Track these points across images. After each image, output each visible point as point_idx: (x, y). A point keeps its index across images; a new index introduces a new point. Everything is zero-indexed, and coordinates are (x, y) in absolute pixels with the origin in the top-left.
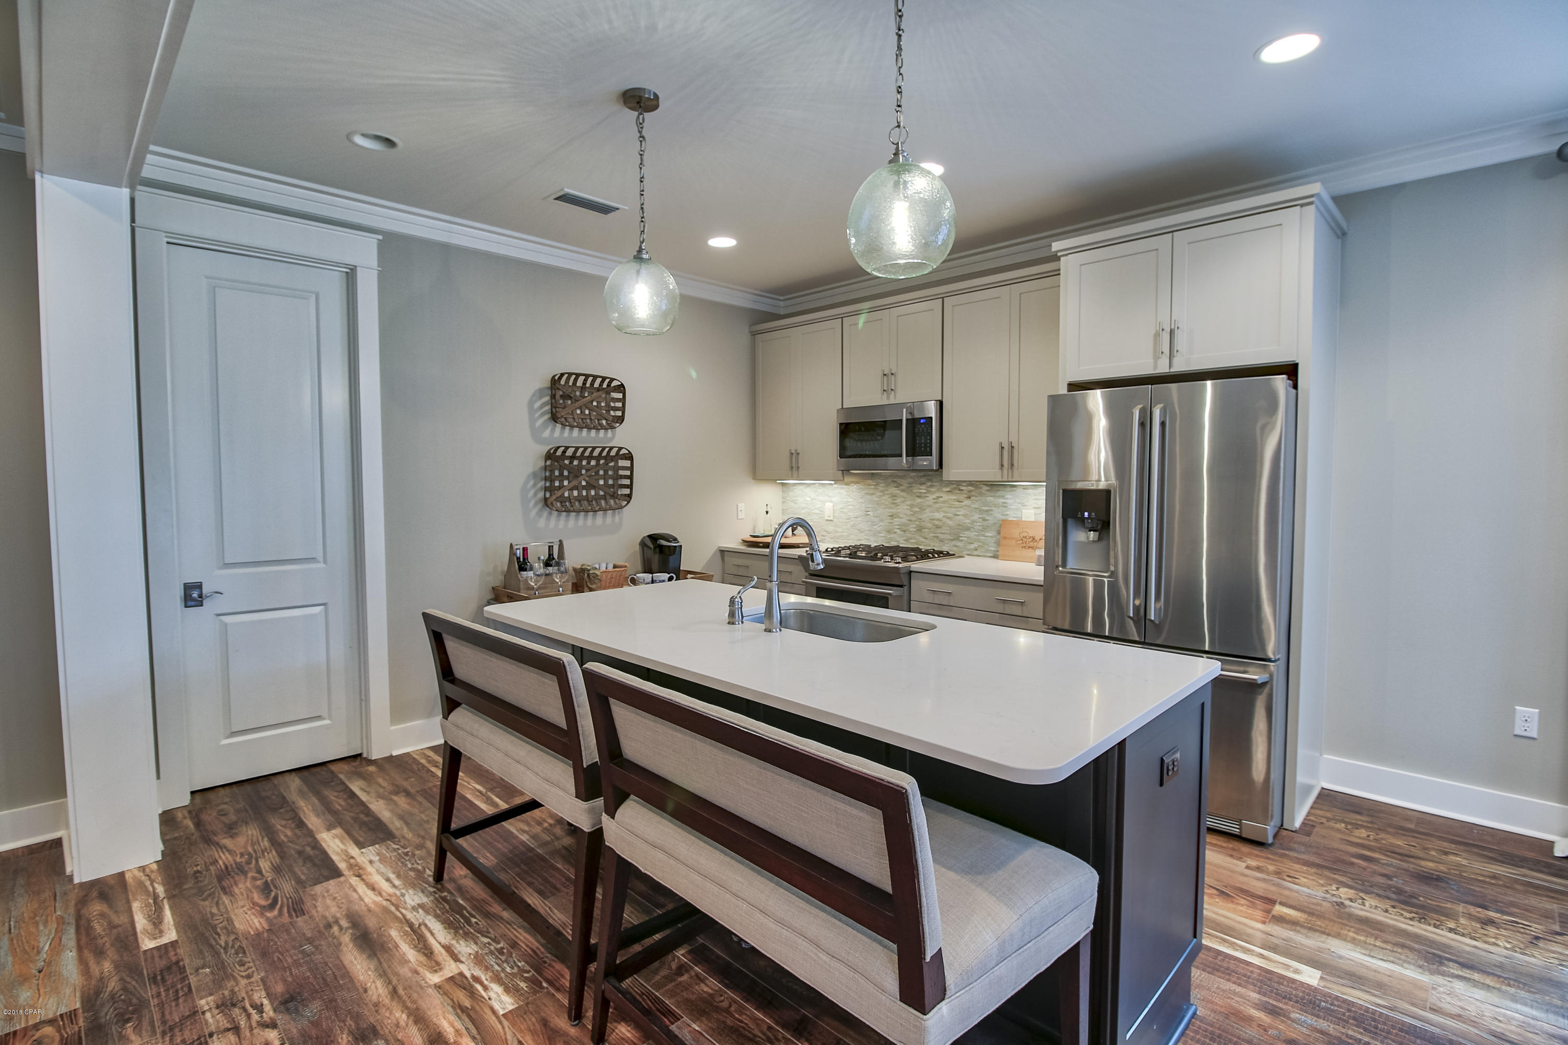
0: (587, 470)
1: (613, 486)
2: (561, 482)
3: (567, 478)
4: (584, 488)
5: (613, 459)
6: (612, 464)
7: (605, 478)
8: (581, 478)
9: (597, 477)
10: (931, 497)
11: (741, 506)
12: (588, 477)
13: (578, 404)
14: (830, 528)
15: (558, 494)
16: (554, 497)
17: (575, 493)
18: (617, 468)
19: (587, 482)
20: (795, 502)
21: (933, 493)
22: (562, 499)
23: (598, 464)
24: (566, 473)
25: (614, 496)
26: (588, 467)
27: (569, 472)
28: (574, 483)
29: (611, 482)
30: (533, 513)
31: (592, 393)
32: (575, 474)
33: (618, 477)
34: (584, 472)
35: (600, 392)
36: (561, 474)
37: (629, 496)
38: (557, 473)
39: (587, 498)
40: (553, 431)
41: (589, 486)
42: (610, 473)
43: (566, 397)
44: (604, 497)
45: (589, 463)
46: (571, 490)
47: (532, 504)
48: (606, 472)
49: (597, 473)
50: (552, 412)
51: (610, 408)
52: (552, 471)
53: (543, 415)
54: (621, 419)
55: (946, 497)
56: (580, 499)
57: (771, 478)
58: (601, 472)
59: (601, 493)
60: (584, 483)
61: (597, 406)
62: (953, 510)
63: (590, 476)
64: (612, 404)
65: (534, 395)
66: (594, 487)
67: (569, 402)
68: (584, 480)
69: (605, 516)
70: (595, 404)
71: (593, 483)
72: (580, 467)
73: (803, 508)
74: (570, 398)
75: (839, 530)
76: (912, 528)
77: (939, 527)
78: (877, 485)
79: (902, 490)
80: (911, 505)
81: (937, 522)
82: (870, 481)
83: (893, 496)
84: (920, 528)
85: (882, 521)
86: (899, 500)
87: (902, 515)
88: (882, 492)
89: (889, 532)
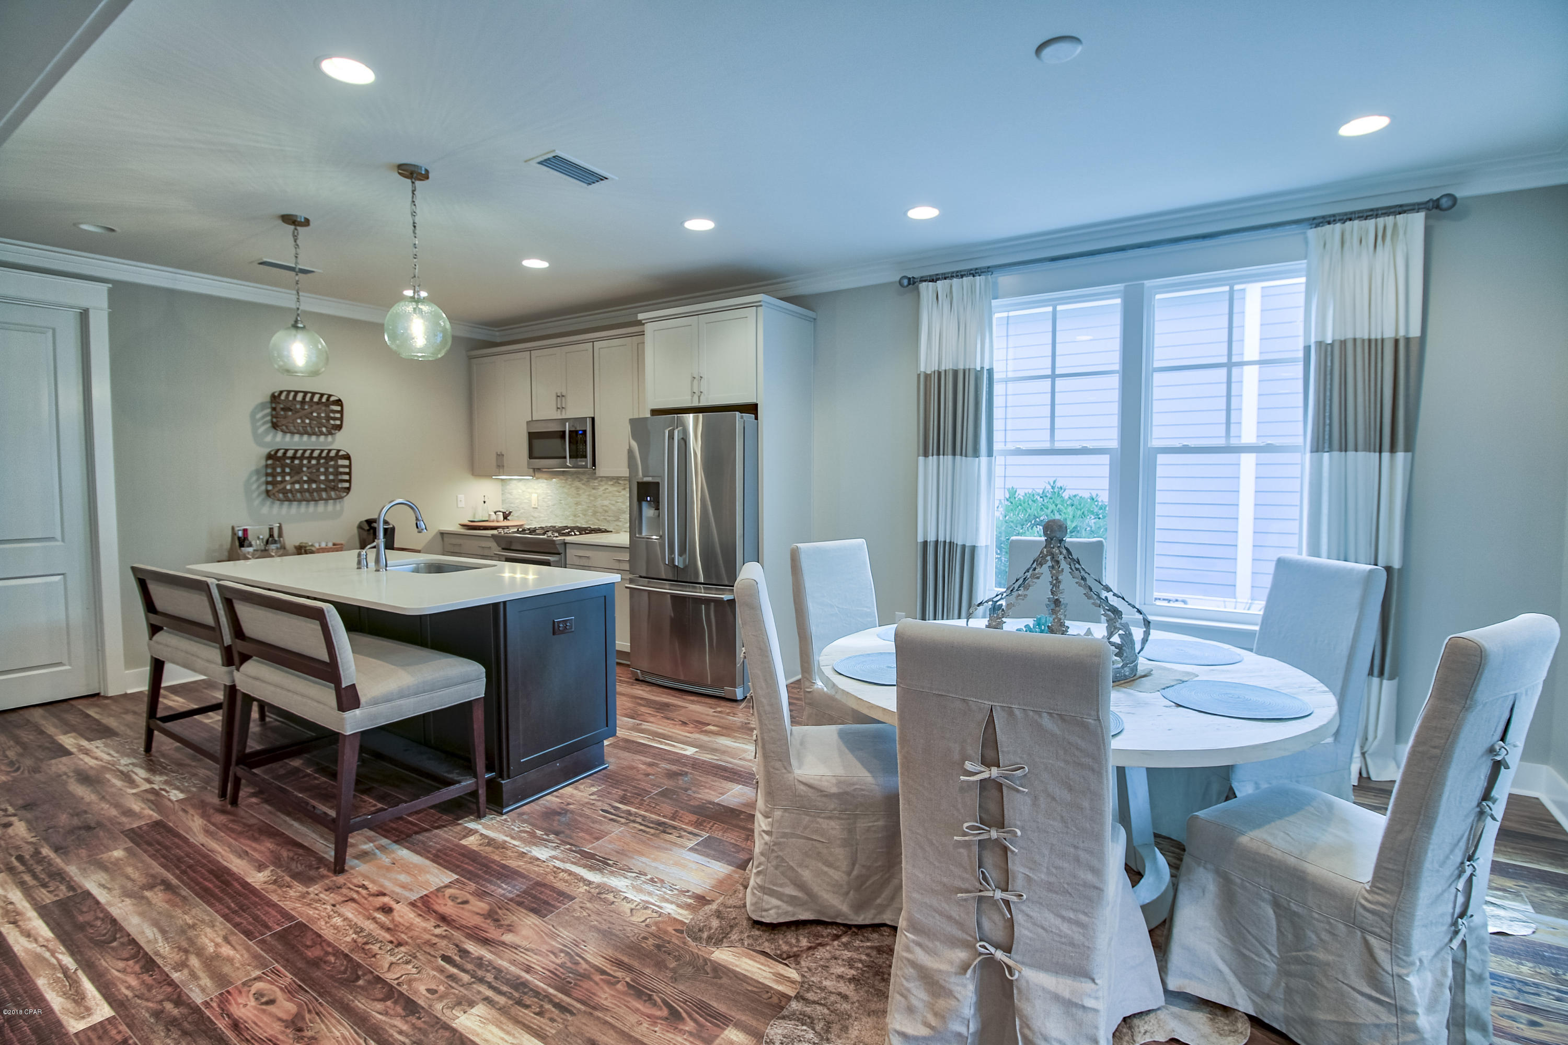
0: (308, 468)
1: (333, 481)
2: (283, 477)
3: (289, 474)
4: (305, 482)
5: (332, 459)
6: (332, 463)
7: (326, 473)
8: (302, 474)
9: (318, 474)
10: (602, 489)
11: (461, 497)
12: (309, 473)
13: (297, 415)
14: (536, 514)
15: (280, 487)
16: (276, 489)
17: (297, 486)
18: (337, 467)
19: (308, 478)
20: (511, 494)
21: (602, 486)
22: (284, 492)
23: (318, 463)
24: (287, 470)
25: (334, 489)
26: (309, 465)
27: (291, 470)
28: (296, 478)
29: (331, 477)
30: (257, 502)
31: (312, 406)
32: (296, 471)
33: (337, 473)
34: (305, 469)
35: (320, 406)
36: (283, 471)
37: (349, 489)
38: (279, 470)
39: (308, 490)
40: (275, 436)
41: (310, 481)
42: (331, 470)
43: (285, 409)
44: (325, 490)
45: (309, 462)
46: (293, 483)
47: (255, 494)
48: (327, 469)
49: (318, 470)
50: (272, 422)
51: (328, 418)
52: (274, 469)
53: (264, 423)
54: (339, 427)
55: (611, 489)
56: (301, 491)
57: (488, 475)
58: (322, 470)
59: (323, 486)
60: (305, 478)
61: (317, 417)
62: (614, 498)
63: (311, 473)
64: (332, 415)
65: (255, 408)
66: (315, 482)
67: (290, 413)
68: (306, 476)
69: (326, 504)
70: (315, 414)
71: (314, 478)
72: (301, 465)
73: (517, 499)
74: (291, 410)
75: (542, 515)
76: (590, 513)
77: (606, 511)
78: (566, 480)
79: (583, 484)
80: (589, 495)
81: (605, 508)
82: (562, 477)
83: (578, 488)
84: (595, 513)
85: (570, 507)
86: (581, 492)
87: (583, 503)
88: (570, 485)
89: (575, 516)
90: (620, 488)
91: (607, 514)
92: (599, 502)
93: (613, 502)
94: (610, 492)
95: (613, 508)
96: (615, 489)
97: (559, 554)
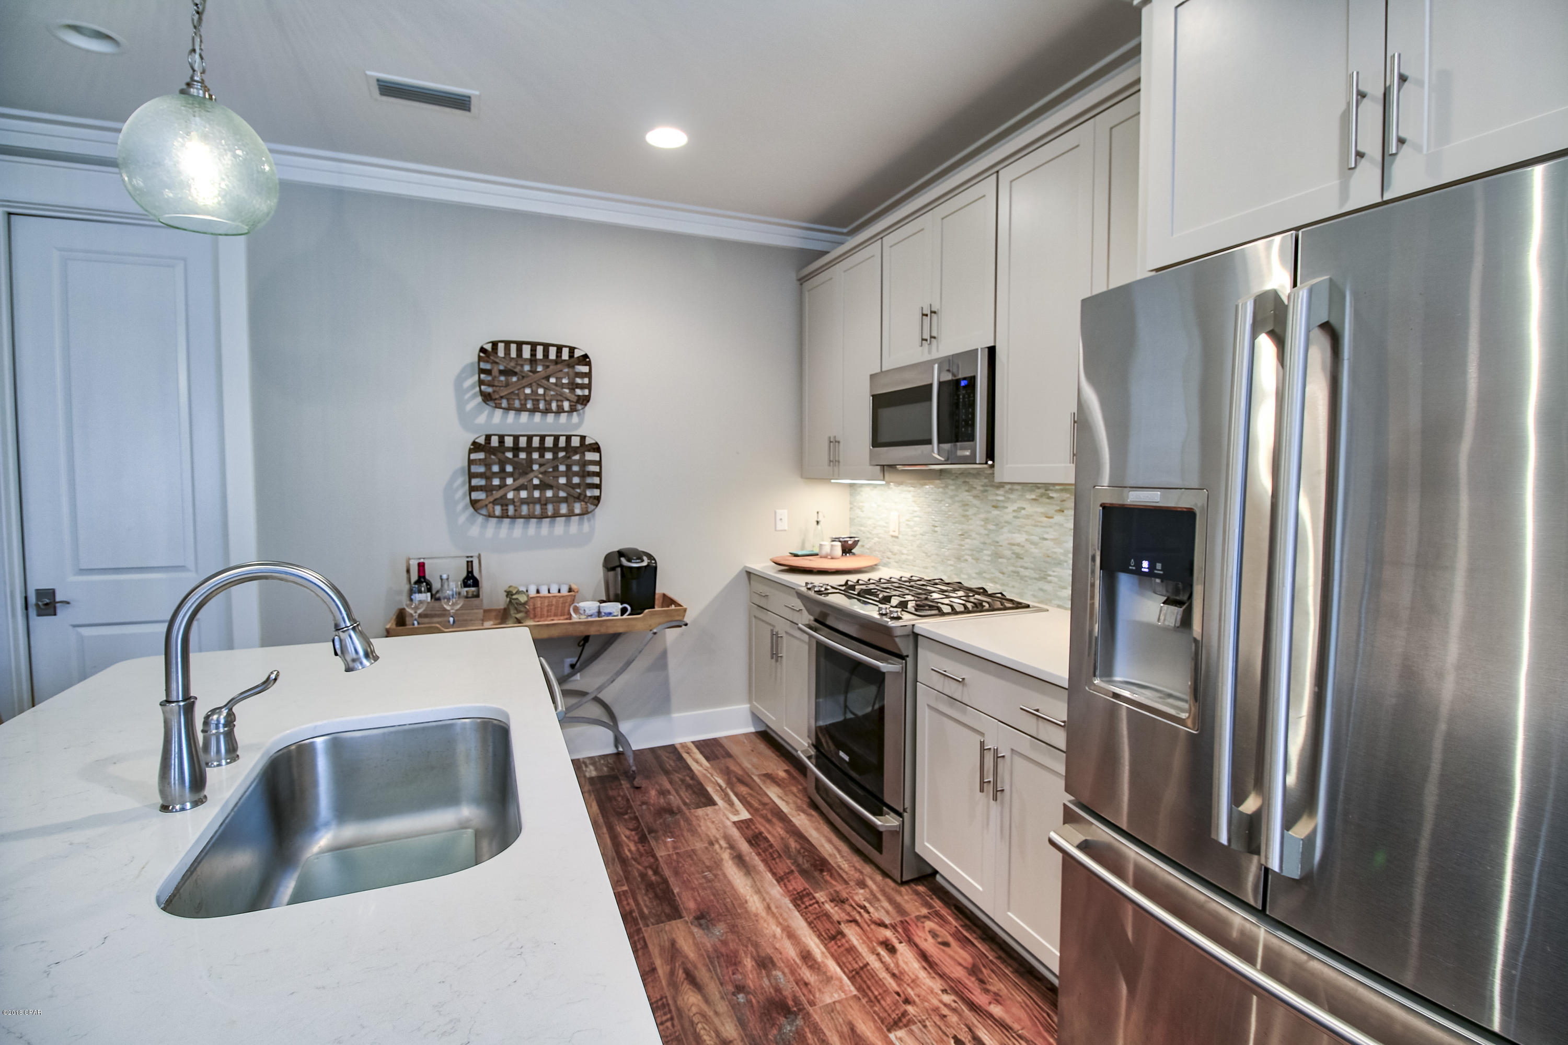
0: (541, 465)
1: (578, 485)
2: (503, 479)
3: (511, 475)
4: (536, 487)
5: (576, 450)
6: (577, 457)
7: (568, 474)
8: (531, 475)
9: (556, 474)
11: (783, 513)
12: (541, 473)
13: (525, 382)
14: (896, 548)
15: (497, 494)
16: (491, 499)
17: (524, 494)
18: (584, 463)
19: (541, 481)
20: (861, 509)
21: (1013, 501)
22: (503, 502)
23: (555, 457)
24: (509, 468)
25: (580, 498)
26: (542, 461)
27: (514, 468)
28: (521, 481)
29: (576, 480)
30: (462, 519)
31: (548, 367)
32: (524, 469)
33: (584, 474)
34: (536, 467)
35: (559, 366)
36: (503, 470)
37: (598, 499)
38: (496, 468)
39: (538, 501)
40: (490, 416)
41: (543, 486)
42: (576, 468)
43: (507, 372)
44: (565, 500)
45: (542, 456)
46: (517, 489)
47: (460, 506)
48: (569, 467)
49: (556, 468)
50: (482, 393)
51: (573, 386)
52: (488, 466)
53: (474, 396)
54: (585, 400)
55: (1029, 508)
56: (529, 501)
57: (824, 479)
58: (562, 468)
59: (562, 494)
60: (536, 481)
61: (556, 384)
63: (545, 473)
64: (579, 381)
65: (463, 370)
66: (550, 487)
67: (514, 379)
68: (536, 477)
69: (567, 523)
70: (553, 380)
71: (550, 480)
72: (530, 461)
73: (869, 518)
74: (515, 374)
75: (905, 551)
76: (986, 555)
77: (1019, 556)
78: (946, 487)
79: (975, 497)
80: (986, 520)
81: (1017, 549)
82: (938, 482)
83: (965, 505)
84: (997, 555)
85: (950, 541)
86: (971, 512)
87: (974, 535)
88: (952, 497)
89: (959, 558)
90: (1051, 509)
91: (1020, 562)
92: (1005, 536)
93: (1035, 538)
94: (1028, 517)
95: (1034, 550)
96: (1040, 509)
97: (902, 657)
